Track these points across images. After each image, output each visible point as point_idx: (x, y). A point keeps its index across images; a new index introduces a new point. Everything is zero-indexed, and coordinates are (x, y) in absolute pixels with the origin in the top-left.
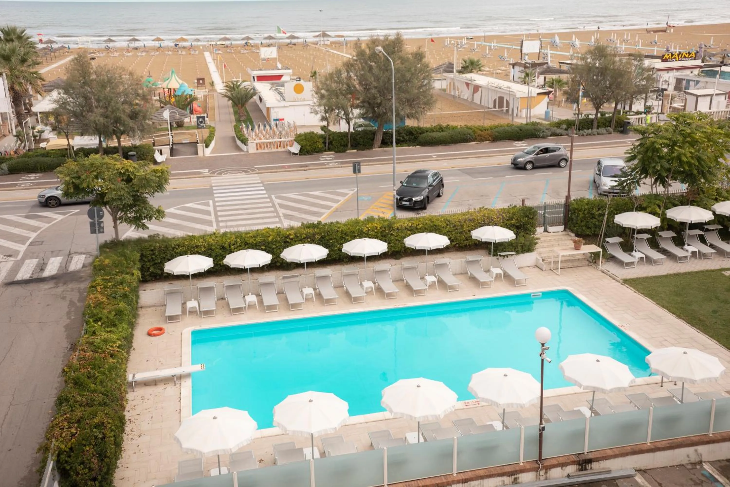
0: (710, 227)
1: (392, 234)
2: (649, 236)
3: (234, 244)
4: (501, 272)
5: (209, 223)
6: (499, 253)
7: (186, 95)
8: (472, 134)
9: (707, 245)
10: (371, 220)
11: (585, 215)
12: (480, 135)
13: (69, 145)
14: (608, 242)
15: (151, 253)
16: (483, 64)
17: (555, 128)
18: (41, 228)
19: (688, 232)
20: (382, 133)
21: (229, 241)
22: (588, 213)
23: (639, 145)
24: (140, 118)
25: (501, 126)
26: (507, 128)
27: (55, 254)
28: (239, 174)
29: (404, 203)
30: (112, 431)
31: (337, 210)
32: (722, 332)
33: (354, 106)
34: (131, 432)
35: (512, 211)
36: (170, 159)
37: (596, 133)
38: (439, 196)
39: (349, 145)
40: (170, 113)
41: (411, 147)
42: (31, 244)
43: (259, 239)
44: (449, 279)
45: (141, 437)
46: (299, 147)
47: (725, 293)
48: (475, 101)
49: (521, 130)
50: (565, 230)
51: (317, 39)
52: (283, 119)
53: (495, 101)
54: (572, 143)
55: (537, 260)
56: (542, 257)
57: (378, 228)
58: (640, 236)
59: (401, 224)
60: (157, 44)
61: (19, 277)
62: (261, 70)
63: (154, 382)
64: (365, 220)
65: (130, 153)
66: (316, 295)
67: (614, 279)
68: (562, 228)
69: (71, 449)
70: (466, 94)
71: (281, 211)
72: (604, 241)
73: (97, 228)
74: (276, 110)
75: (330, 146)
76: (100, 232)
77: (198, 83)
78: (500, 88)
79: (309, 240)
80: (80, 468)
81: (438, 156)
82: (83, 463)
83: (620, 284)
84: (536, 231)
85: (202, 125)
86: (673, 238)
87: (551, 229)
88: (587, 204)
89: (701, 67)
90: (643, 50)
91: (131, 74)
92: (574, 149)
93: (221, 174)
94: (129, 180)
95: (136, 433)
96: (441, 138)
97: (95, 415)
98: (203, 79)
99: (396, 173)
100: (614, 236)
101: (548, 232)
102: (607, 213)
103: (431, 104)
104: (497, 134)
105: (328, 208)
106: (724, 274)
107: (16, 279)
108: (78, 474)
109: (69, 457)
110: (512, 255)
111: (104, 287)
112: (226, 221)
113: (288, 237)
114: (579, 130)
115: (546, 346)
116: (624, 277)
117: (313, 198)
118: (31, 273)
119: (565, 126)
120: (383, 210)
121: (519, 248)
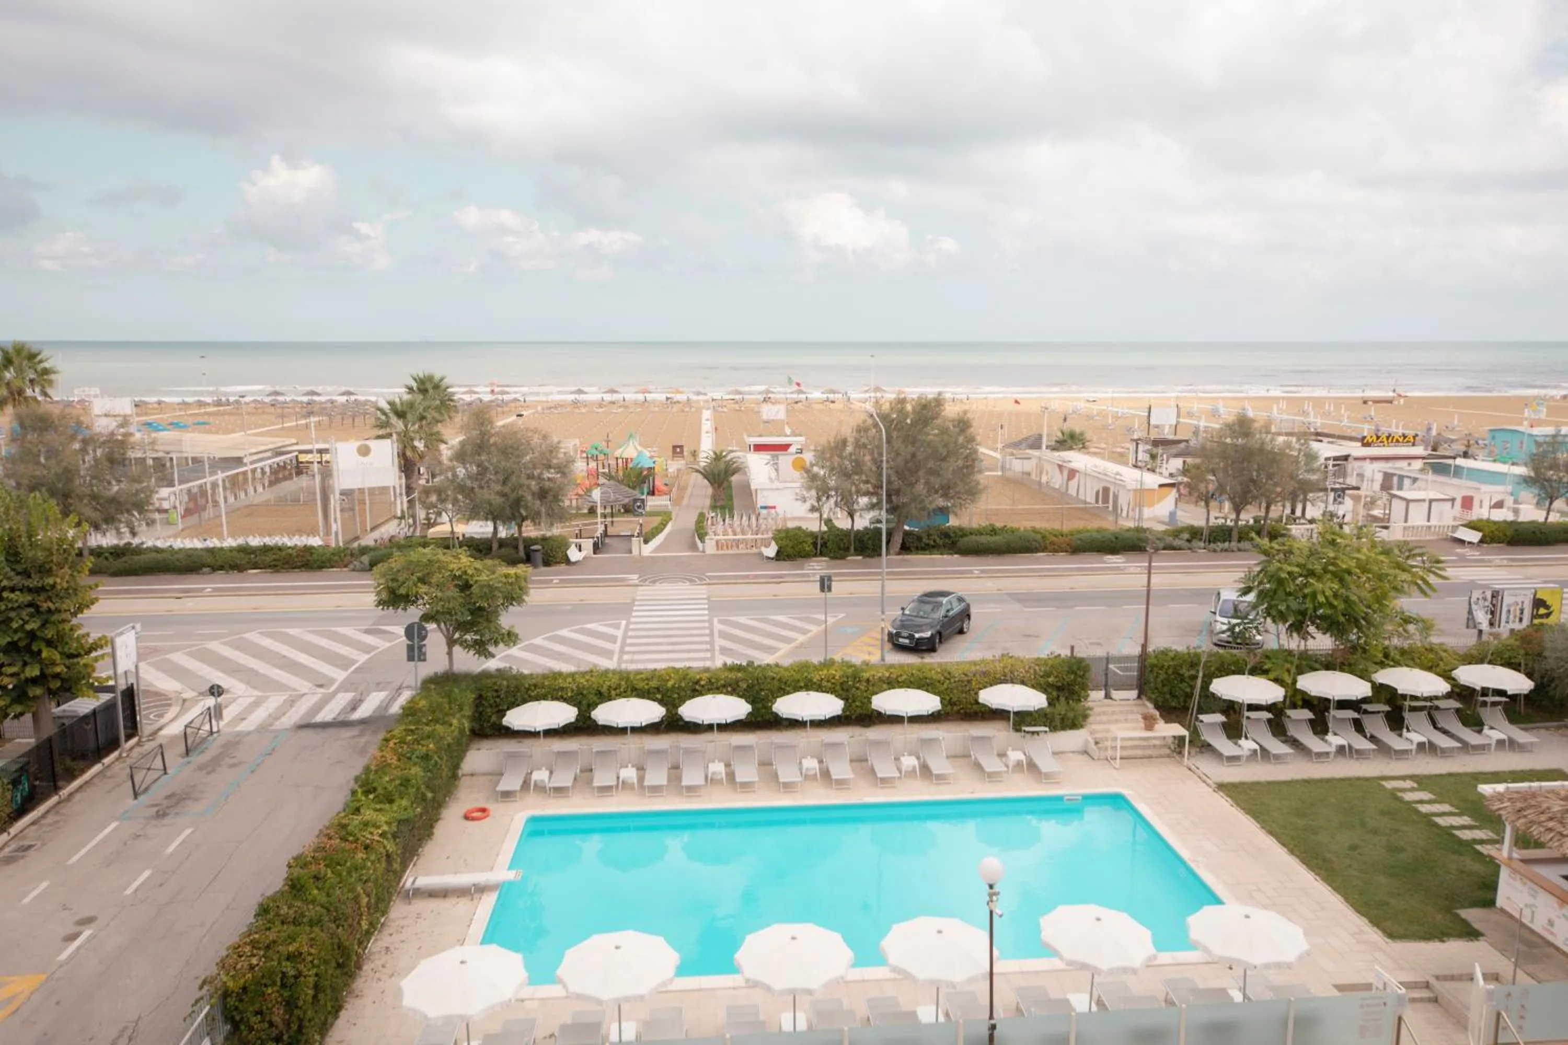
0: (1369, 707)
1: (857, 688)
2: (1270, 716)
3: (615, 689)
4: (1022, 757)
5: (608, 654)
6: (1023, 728)
7: (641, 468)
8: (1041, 541)
9: (1365, 737)
10: (829, 664)
11: (1169, 676)
12: (1052, 543)
13: (452, 532)
14: (1202, 721)
15: (495, 694)
16: (1088, 438)
17: (1171, 538)
18: (378, 648)
19: (1334, 713)
20: (901, 534)
21: (608, 683)
22: (1173, 673)
23: (1260, 572)
24: (550, 498)
25: (1087, 531)
26: (1095, 535)
27: (379, 686)
28: (680, 584)
29: (901, 640)
30: (314, 966)
31: (801, 645)
32: (1355, 883)
33: (860, 493)
34: (380, 968)
35: (1050, 663)
36: (591, 558)
37: (1235, 549)
38: (961, 632)
39: (852, 548)
40: (602, 493)
41: (945, 556)
42: (357, 671)
43: (654, 683)
44: (939, 765)
45: (393, 978)
46: (776, 548)
47: (1378, 818)
48: (1070, 492)
49: (1116, 538)
50: (1139, 697)
51: (868, 395)
52: (774, 507)
53: (1097, 493)
54: (1150, 563)
55: (1087, 741)
56: (1095, 738)
57: (837, 677)
58: (1254, 715)
59: (872, 673)
60: (641, 397)
61: (319, 718)
62: (760, 436)
63: (442, 893)
64: (821, 663)
65: (533, 548)
66: (727, 774)
67: (1204, 782)
68: (1134, 693)
69: (244, 989)
70: (1057, 480)
71: (719, 642)
72: (1197, 719)
73: (416, 654)
74: (765, 493)
75: (824, 548)
76: (420, 660)
77: (674, 452)
78: (1106, 475)
79: (729, 689)
80: (255, 1019)
81: (982, 571)
82: (259, 1012)
83: (1211, 790)
84: (1088, 696)
85: (640, 510)
86: (1311, 721)
87: (1116, 694)
88: (1173, 659)
89: (1424, 458)
90: (1350, 427)
91: (545, 437)
92: (1152, 571)
93: (654, 582)
94: (465, 587)
95: (387, 971)
96: (992, 545)
97: (292, 938)
98: (681, 447)
99: (886, 595)
100: (1214, 712)
101: (1111, 698)
102: (1201, 674)
103: (976, 493)
104: (1079, 542)
105: (788, 640)
106: (1383, 786)
107: (313, 721)
108: (251, 1029)
109: (241, 1001)
110: (1046, 732)
111: (400, 742)
112: (634, 653)
113: (697, 682)
114: (1210, 542)
115: (996, 889)
116: (1219, 780)
117: (774, 625)
118: (337, 713)
119: (1186, 536)
120: (870, 649)
121: (1058, 723)
